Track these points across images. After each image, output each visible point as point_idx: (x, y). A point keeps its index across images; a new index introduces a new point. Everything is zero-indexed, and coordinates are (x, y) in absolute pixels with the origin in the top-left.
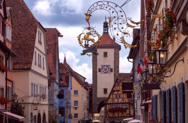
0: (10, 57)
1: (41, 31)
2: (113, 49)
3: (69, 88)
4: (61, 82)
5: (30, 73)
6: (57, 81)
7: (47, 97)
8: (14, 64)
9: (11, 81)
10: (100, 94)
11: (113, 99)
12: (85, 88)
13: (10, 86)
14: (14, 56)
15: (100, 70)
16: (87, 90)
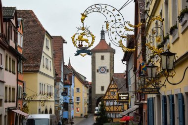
0: (22, 61)
1: (48, 39)
2: (109, 53)
3: (72, 86)
4: (66, 81)
5: (38, 74)
6: (62, 80)
7: (53, 95)
8: (25, 67)
9: (22, 82)
10: (98, 91)
11: (109, 96)
12: (86, 86)
13: (21, 86)
14: (24, 60)
15: (98, 71)
16: (87, 87)
